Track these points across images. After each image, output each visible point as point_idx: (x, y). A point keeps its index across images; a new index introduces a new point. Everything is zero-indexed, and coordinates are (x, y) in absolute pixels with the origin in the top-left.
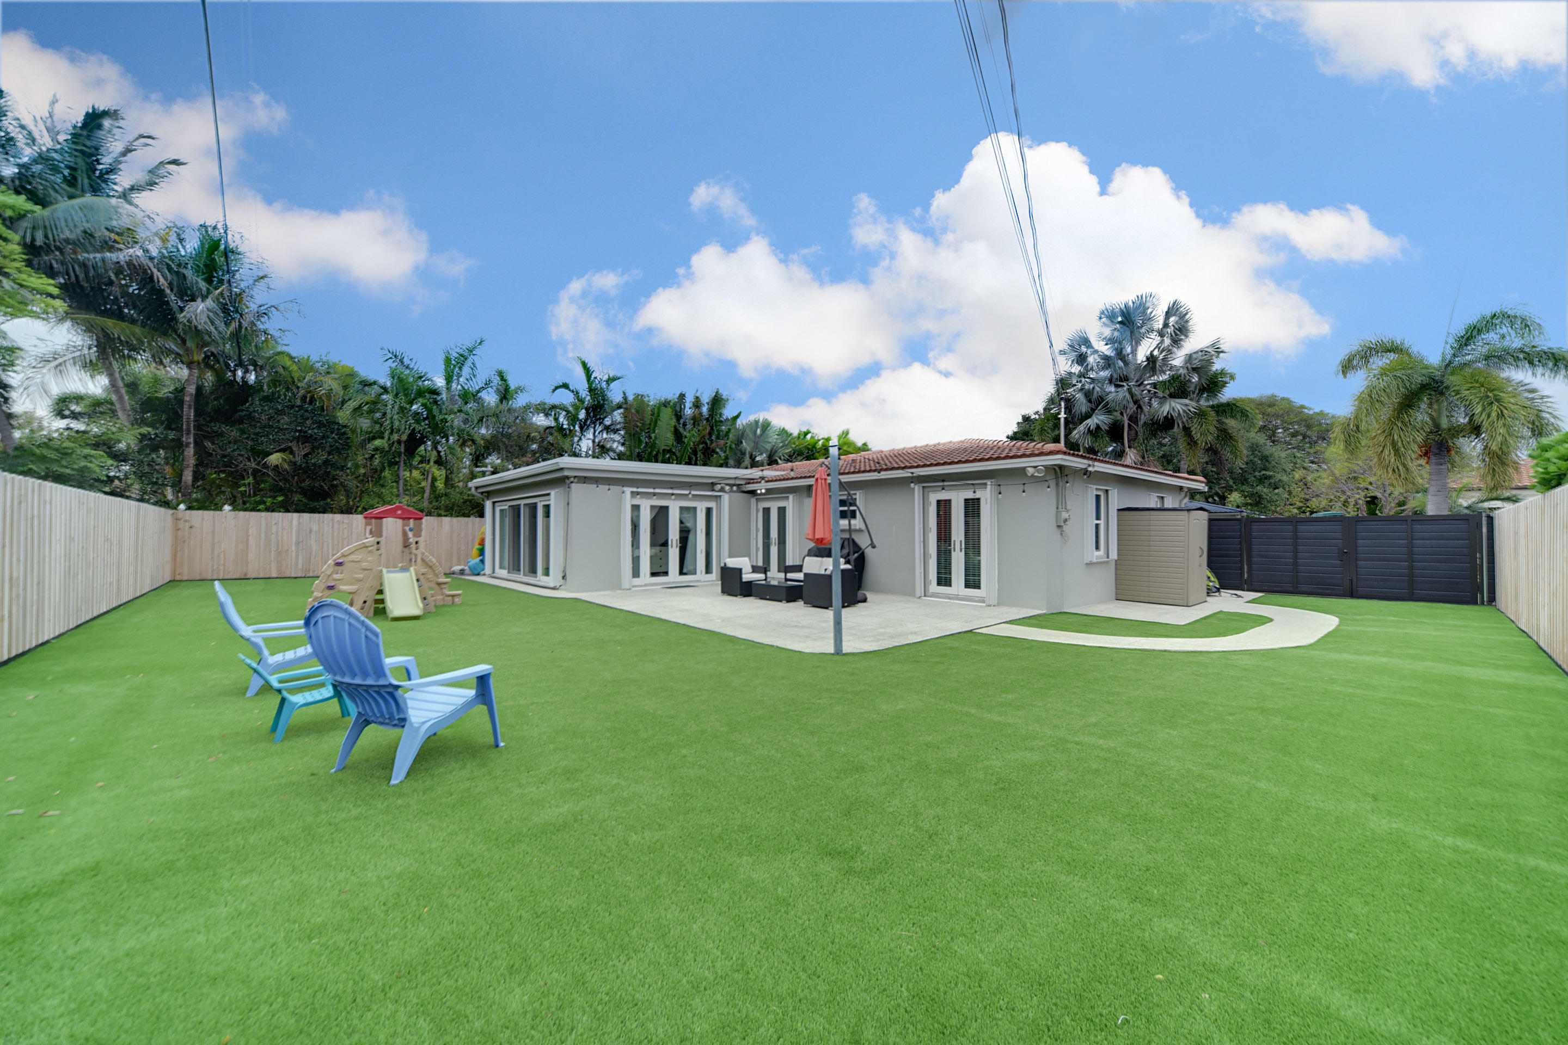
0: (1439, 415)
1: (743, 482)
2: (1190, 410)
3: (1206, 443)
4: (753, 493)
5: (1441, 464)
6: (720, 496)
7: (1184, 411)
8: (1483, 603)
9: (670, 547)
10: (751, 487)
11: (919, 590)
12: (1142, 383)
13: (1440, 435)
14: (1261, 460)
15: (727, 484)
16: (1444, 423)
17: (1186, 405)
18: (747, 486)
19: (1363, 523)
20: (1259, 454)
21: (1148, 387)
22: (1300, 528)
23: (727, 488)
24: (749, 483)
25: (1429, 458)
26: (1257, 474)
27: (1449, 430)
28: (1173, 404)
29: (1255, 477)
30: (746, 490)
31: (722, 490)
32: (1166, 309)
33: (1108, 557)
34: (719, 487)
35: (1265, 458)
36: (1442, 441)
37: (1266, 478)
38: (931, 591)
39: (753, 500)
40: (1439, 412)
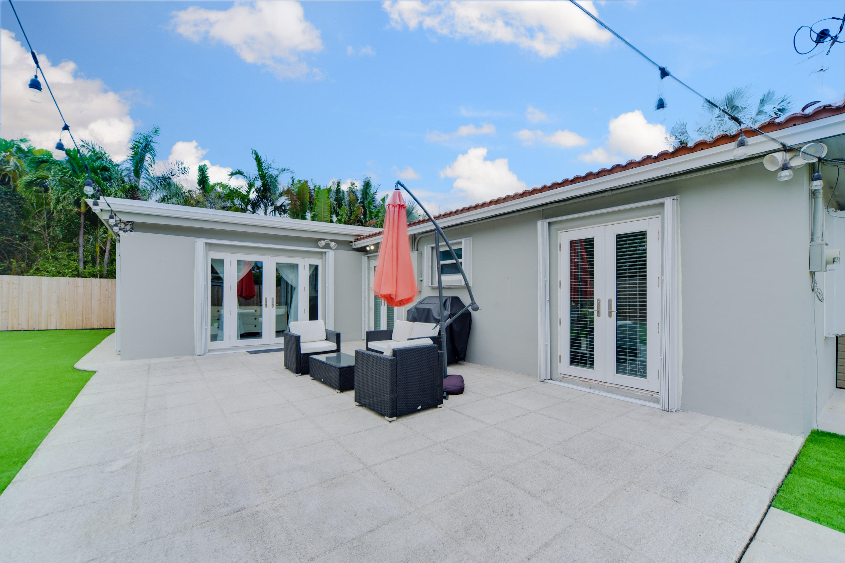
1: (352, 239)
4: (363, 250)
6: (325, 252)
9: (264, 306)
10: (360, 244)
11: (543, 371)
15: (332, 241)
18: (356, 243)
23: (333, 244)
24: (358, 240)
30: (354, 247)
31: (327, 246)
34: (323, 243)
38: (560, 371)
39: (365, 258)
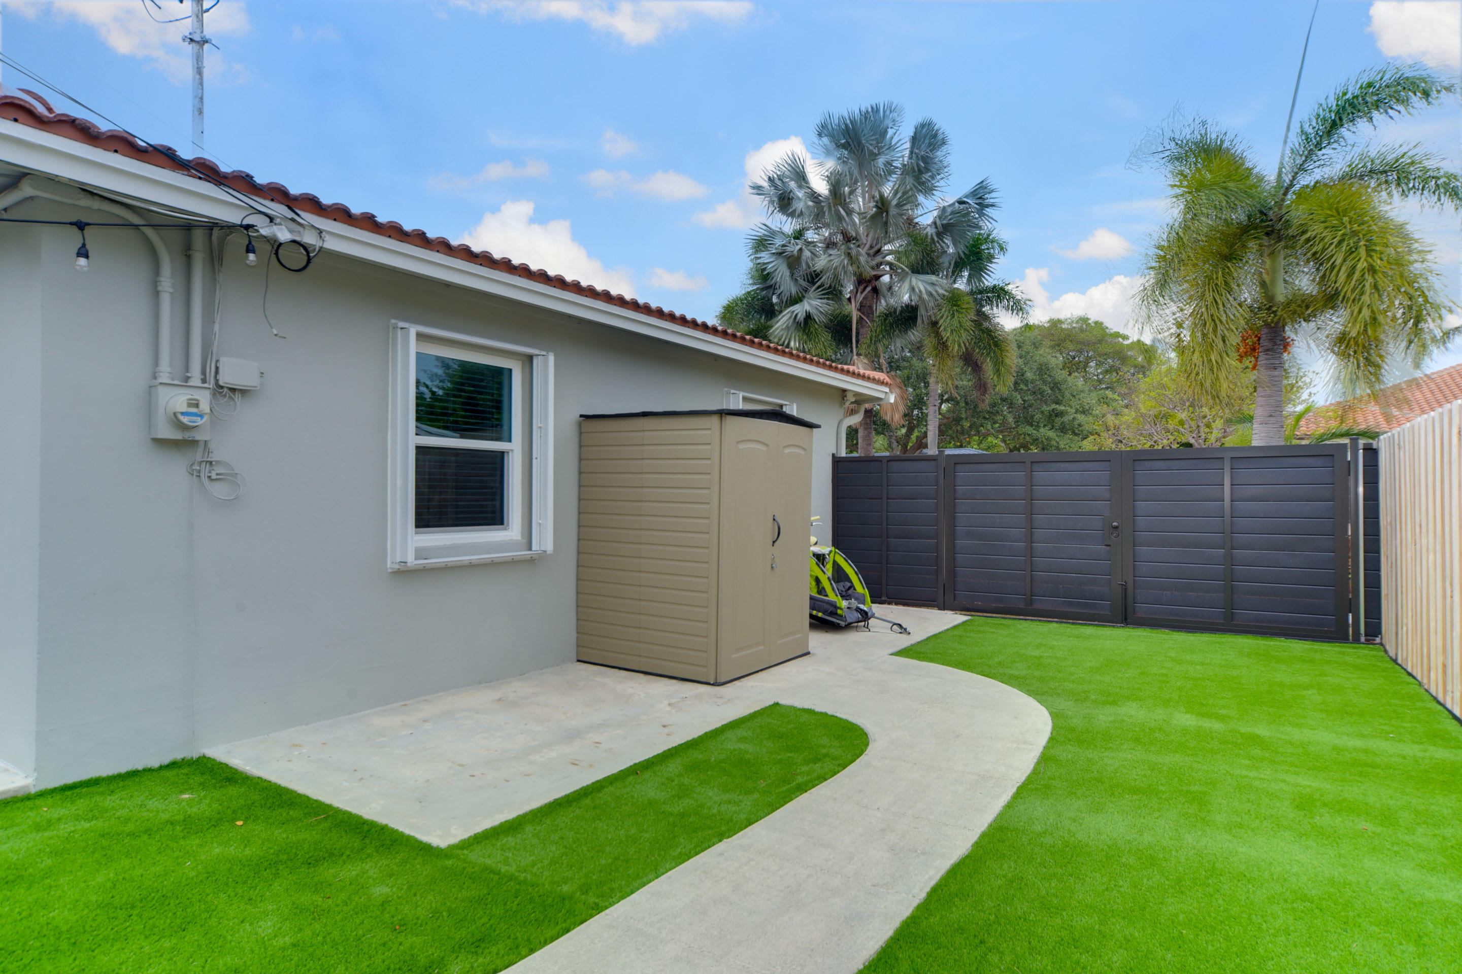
0: (1273, 281)
2: (936, 291)
3: (959, 345)
5: (1275, 369)
7: (930, 294)
8: (1356, 640)
12: (879, 251)
13: (1274, 312)
14: (1052, 389)
16: (1281, 294)
17: (933, 284)
19: (1147, 464)
20: (1049, 379)
21: (889, 258)
22: (1041, 475)
25: (1256, 359)
26: (1045, 408)
27: (1288, 303)
28: (914, 281)
29: (1042, 412)
32: (911, 133)
33: (530, 549)
35: (1056, 386)
36: (1277, 323)
37: (1057, 416)
40: (1273, 271)
